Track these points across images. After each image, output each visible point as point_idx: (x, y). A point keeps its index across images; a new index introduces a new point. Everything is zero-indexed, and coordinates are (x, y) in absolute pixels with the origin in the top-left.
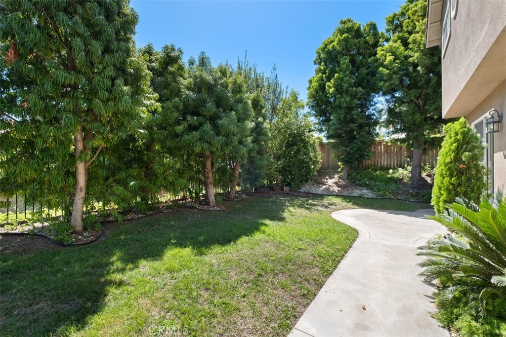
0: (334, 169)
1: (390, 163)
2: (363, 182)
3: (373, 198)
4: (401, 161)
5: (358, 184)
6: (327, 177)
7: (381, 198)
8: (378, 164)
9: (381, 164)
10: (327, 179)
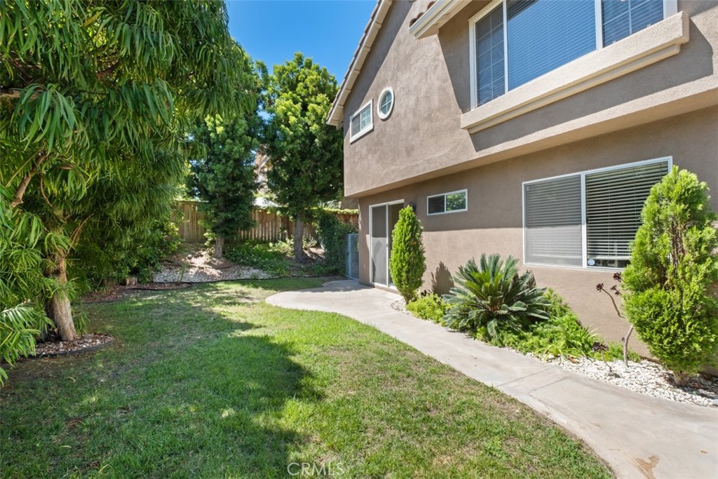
0: (191, 243)
1: (265, 235)
2: (248, 260)
3: (269, 279)
4: (275, 233)
5: (243, 264)
6: (190, 256)
7: (278, 277)
8: (251, 236)
9: (255, 236)
10: (190, 258)
